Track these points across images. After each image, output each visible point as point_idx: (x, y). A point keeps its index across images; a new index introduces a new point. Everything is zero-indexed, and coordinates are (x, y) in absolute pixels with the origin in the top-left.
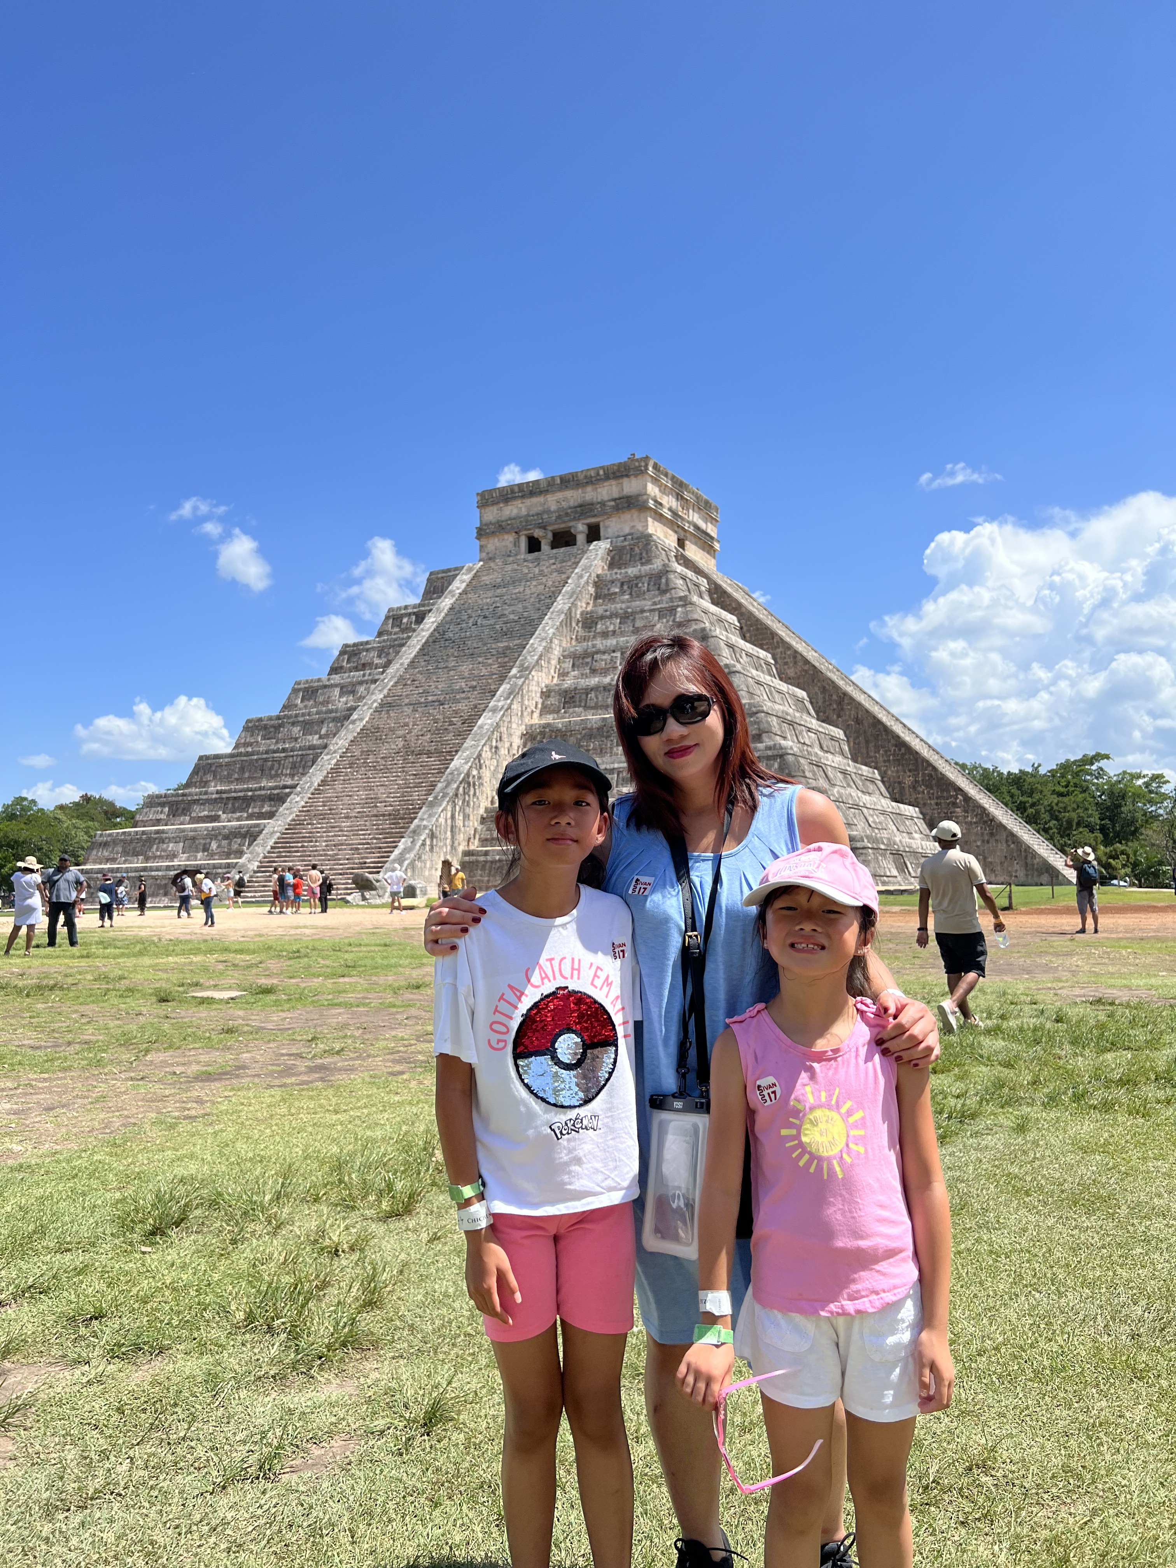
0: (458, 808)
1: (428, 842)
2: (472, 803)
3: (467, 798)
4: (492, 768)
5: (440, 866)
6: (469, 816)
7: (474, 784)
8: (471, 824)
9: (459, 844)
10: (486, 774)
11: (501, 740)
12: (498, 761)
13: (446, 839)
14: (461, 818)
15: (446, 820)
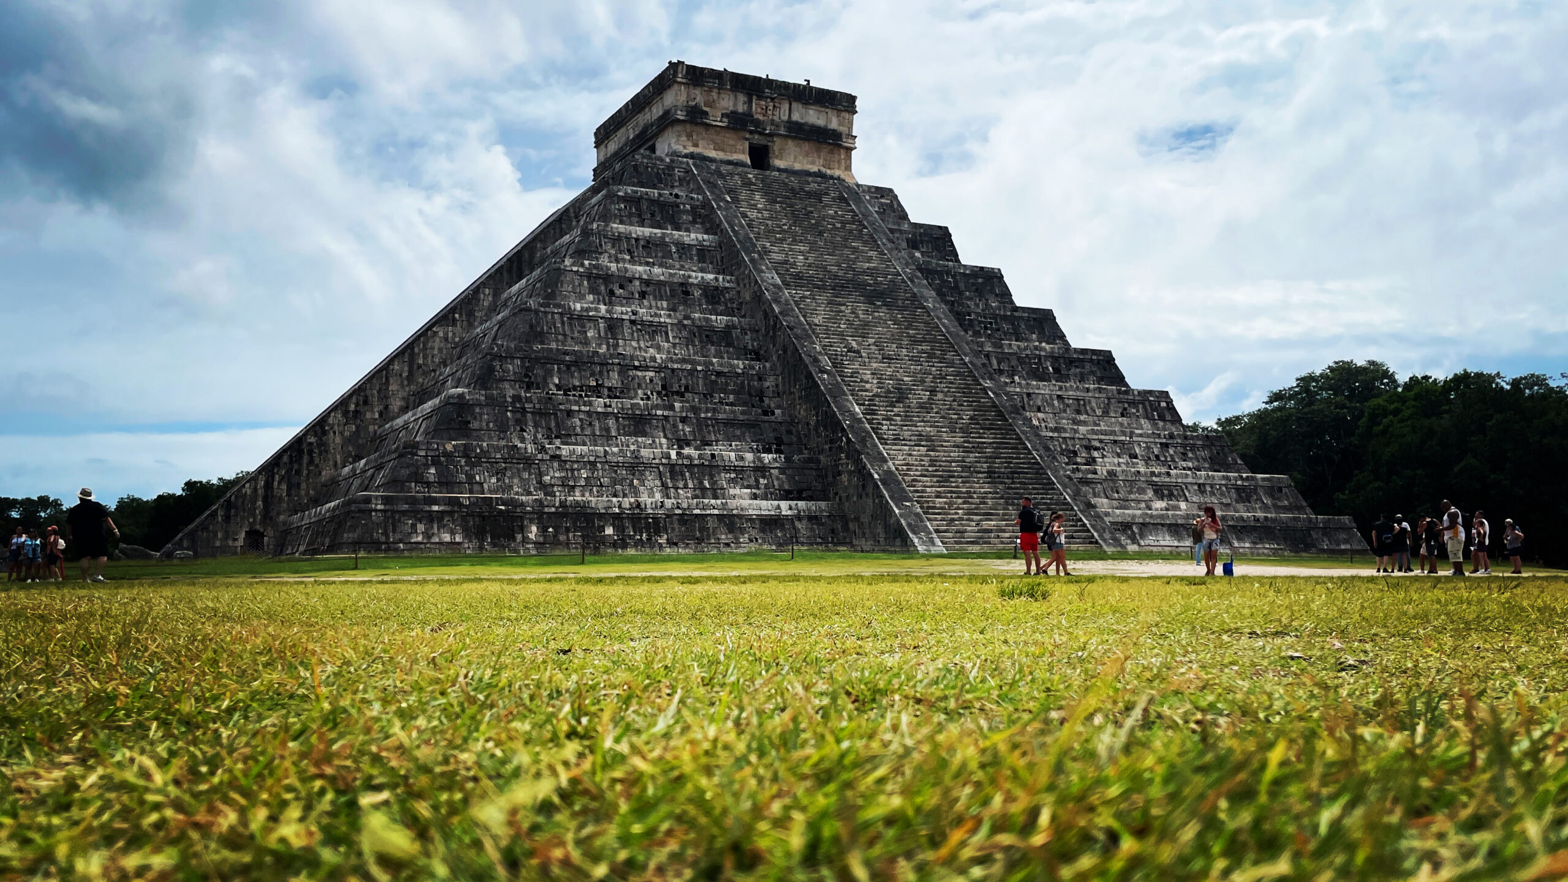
0: (277, 477)
1: (220, 513)
2: (305, 472)
3: (296, 466)
4: (347, 434)
5: (243, 535)
6: (299, 485)
7: (311, 452)
8: (303, 492)
9: (279, 514)
10: (335, 440)
11: (366, 402)
12: (357, 427)
13: (255, 509)
14: (284, 487)
15: (255, 490)
